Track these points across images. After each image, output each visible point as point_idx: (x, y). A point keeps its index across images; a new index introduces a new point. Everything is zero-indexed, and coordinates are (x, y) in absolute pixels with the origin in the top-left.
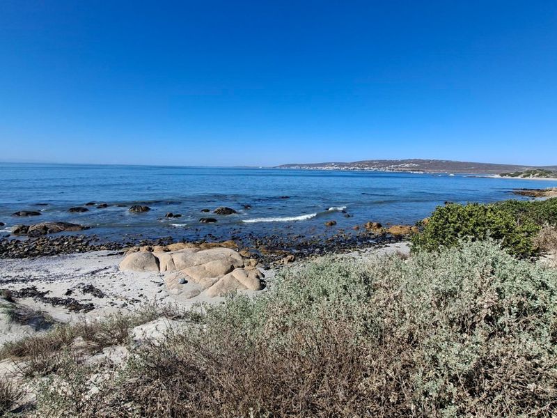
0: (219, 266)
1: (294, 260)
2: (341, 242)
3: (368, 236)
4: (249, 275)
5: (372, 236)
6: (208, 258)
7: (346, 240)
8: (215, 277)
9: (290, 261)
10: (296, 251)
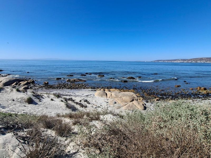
0: (128, 99)
2: (183, 95)
3: (198, 93)
4: (140, 104)
5: (201, 94)
6: (124, 95)
7: (185, 94)
9: (157, 100)
10: (160, 96)
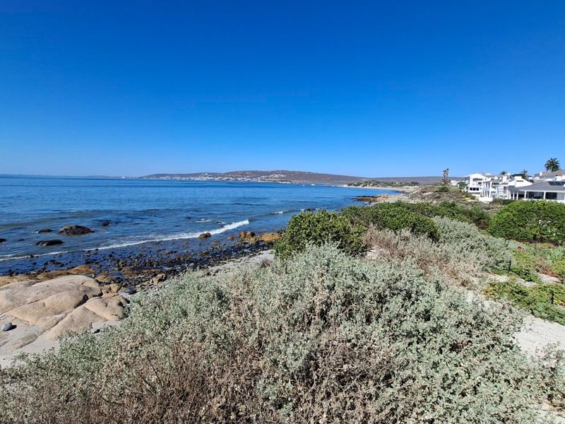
0: (66, 299)
1: (166, 279)
2: (217, 253)
3: (243, 245)
4: (109, 304)
5: (247, 246)
6: (49, 291)
7: (221, 251)
8: (60, 313)
9: (160, 280)
10: (167, 269)
